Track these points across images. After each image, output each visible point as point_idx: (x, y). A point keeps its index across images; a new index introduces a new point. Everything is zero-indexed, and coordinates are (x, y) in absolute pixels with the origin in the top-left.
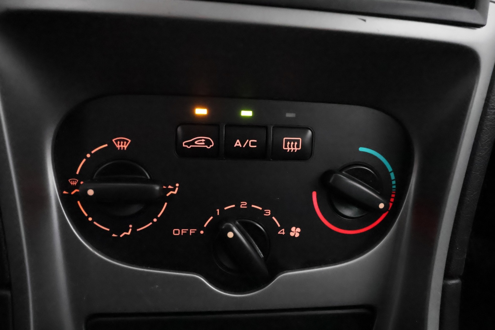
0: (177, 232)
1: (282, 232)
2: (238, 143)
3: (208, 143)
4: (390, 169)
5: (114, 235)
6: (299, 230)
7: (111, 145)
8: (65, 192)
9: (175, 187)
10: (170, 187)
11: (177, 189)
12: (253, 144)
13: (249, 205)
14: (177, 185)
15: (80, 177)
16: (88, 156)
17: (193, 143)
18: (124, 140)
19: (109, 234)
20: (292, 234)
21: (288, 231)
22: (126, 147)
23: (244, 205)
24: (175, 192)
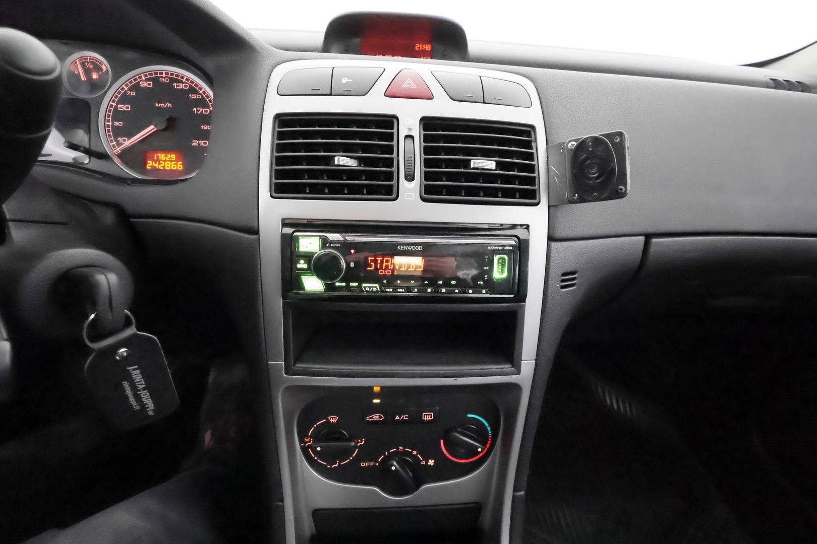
0: (363, 464)
1: (423, 463)
2: (397, 418)
3: (380, 417)
4: (487, 425)
5: (328, 467)
6: (433, 461)
7: (328, 420)
8: (302, 445)
9: (362, 441)
10: (359, 441)
11: (363, 442)
12: (406, 417)
13: (404, 449)
14: (363, 440)
15: (311, 437)
16: (315, 426)
17: (372, 418)
18: (334, 418)
19: (326, 466)
20: (429, 464)
21: (427, 462)
22: (335, 421)
23: (401, 449)
24: (362, 444)
